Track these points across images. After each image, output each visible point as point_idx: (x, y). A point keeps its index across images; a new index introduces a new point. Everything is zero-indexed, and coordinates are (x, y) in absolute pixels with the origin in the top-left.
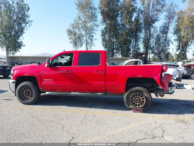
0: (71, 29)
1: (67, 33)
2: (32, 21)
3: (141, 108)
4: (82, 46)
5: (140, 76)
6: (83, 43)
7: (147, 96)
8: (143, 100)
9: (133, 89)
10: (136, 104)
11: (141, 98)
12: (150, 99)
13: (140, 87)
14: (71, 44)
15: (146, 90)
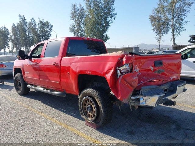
0: (155, 14)
1: (150, 20)
2: (116, 13)
3: (93, 121)
4: (167, 33)
5: (89, 72)
6: (169, 29)
7: (99, 105)
8: (95, 110)
9: (85, 91)
10: (89, 115)
11: (93, 106)
12: (102, 111)
13: (92, 90)
14: (154, 32)
15: (98, 94)
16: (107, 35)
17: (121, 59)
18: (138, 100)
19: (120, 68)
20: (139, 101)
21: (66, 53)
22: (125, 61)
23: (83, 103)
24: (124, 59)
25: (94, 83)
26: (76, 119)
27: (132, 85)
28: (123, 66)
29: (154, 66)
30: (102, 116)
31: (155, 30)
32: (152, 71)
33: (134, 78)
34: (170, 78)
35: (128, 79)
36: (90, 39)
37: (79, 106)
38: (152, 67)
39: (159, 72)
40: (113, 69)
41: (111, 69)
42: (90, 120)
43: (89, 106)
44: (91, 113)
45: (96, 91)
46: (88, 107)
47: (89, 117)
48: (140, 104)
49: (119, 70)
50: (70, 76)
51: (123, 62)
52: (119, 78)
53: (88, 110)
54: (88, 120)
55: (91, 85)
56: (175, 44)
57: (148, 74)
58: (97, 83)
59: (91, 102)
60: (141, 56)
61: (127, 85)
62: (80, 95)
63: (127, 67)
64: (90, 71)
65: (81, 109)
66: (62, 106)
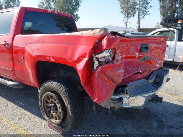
1: (119, 2)
3: (57, 125)
4: (134, 16)
5: (51, 59)
6: (135, 12)
7: (66, 105)
8: (60, 110)
9: (46, 85)
10: (52, 115)
11: (58, 106)
12: (70, 113)
13: (57, 83)
14: (122, 14)
15: (64, 90)
16: (77, 15)
17: (98, 42)
18: (121, 100)
19: (97, 56)
20: (122, 102)
21: (20, 30)
22: (106, 44)
23: (45, 100)
24: (105, 42)
25: (61, 71)
26: (37, 118)
27: (114, 80)
28: (102, 52)
29: (140, 51)
30: (70, 119)
31: (123, 12)
32: (136, 58)
33: (119, 72)
34: (156, 67)
35: (108, 72)
36: (56, 13)
37: (40, 102)
38: (137, 53)
39: (144, 59)
40: (87, 56)
41: (83, 56)
42: (53, 123)
43: (52, 105)
44: (55, 113)
45: (62, 85)
46: (50, 106)
47: (53, 118)
48: (123, 105)
49: (96, 58)
50: (26, 62)
51: (101, 46)
52: (96, 71)
53: (51, 110)
54: (51, 122)
55: (56, 74)
56: (139, 27)
57: (132, 63)
58: (65, 72)
59: (55, 100)
60: (126, 39)
61: (107, 80)
62: (40, 88)
63: (108, 54)
64: (53, 57)
65: (42, 107)
66: (20, 97)
